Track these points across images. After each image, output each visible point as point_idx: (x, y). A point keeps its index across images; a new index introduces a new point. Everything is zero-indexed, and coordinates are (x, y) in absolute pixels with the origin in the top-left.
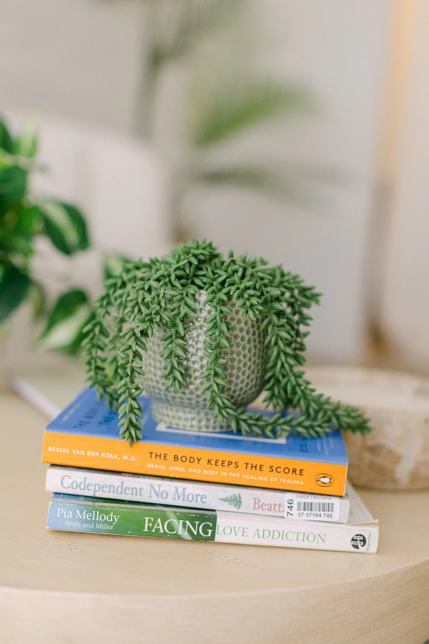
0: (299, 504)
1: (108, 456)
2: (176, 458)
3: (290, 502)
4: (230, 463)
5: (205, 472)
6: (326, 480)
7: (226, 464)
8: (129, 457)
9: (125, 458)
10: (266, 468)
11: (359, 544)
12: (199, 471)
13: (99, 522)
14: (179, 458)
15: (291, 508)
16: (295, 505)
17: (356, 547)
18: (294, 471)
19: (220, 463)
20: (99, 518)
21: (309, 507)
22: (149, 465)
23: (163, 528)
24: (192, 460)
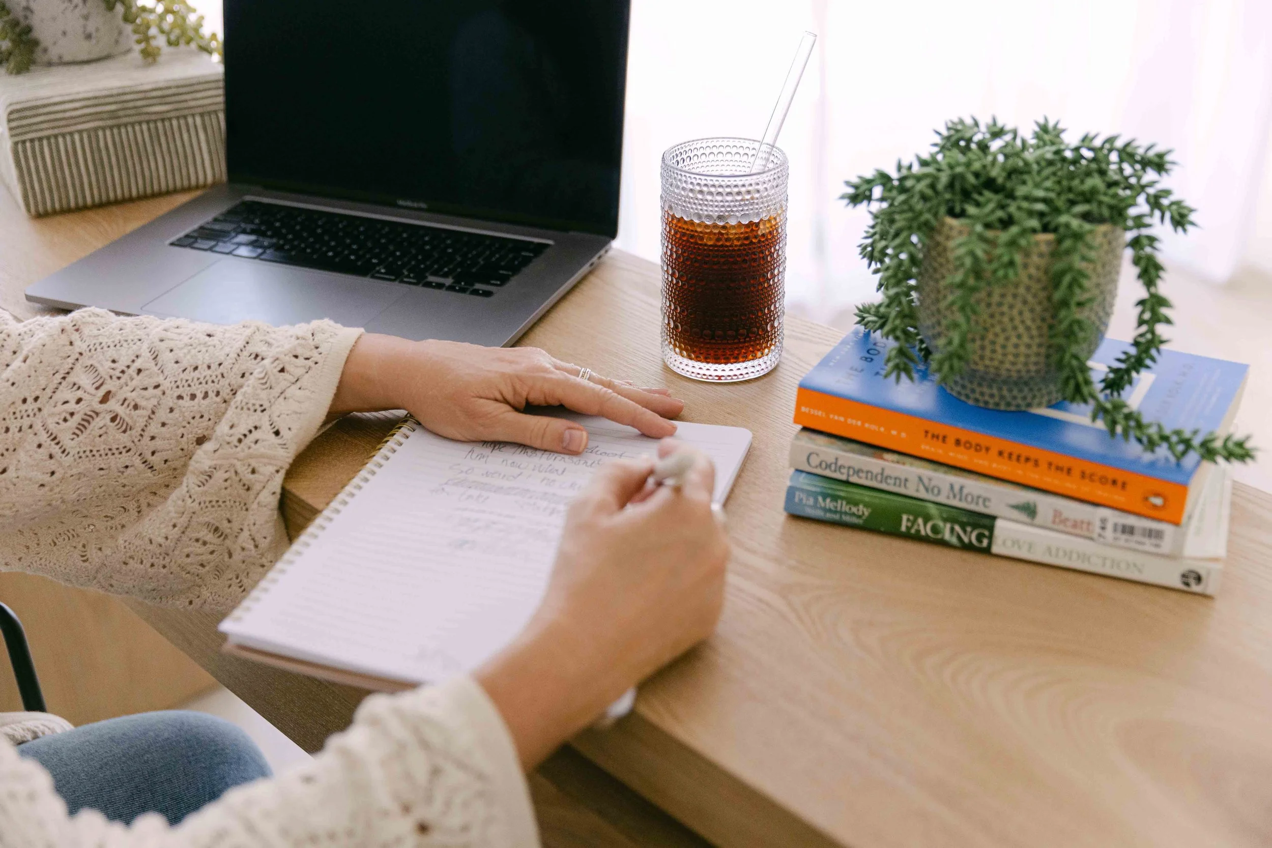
0: (1116, 525)
1: (874, 427)
2: (958, 442)
3: (1104, 521)
4: (1027, 459)
5: (994, 465)
6: (1158, 501)
7: (1022, 459)
8: (899, 433)
9: (894, 432)
10: (1076, 473)
11: (1192, 582)
12: (986, 463)
13: (846, 513)
14: (962, 443)
15: (1103, 528)
16: (1110, 526)
17: (1187, 584)
18: (1114, 482)
19: (1014, 457)
20: (846, 508)
21: (1128, 530)
22: (923, 447)
23: (925, 530)
24: (978, 448)
